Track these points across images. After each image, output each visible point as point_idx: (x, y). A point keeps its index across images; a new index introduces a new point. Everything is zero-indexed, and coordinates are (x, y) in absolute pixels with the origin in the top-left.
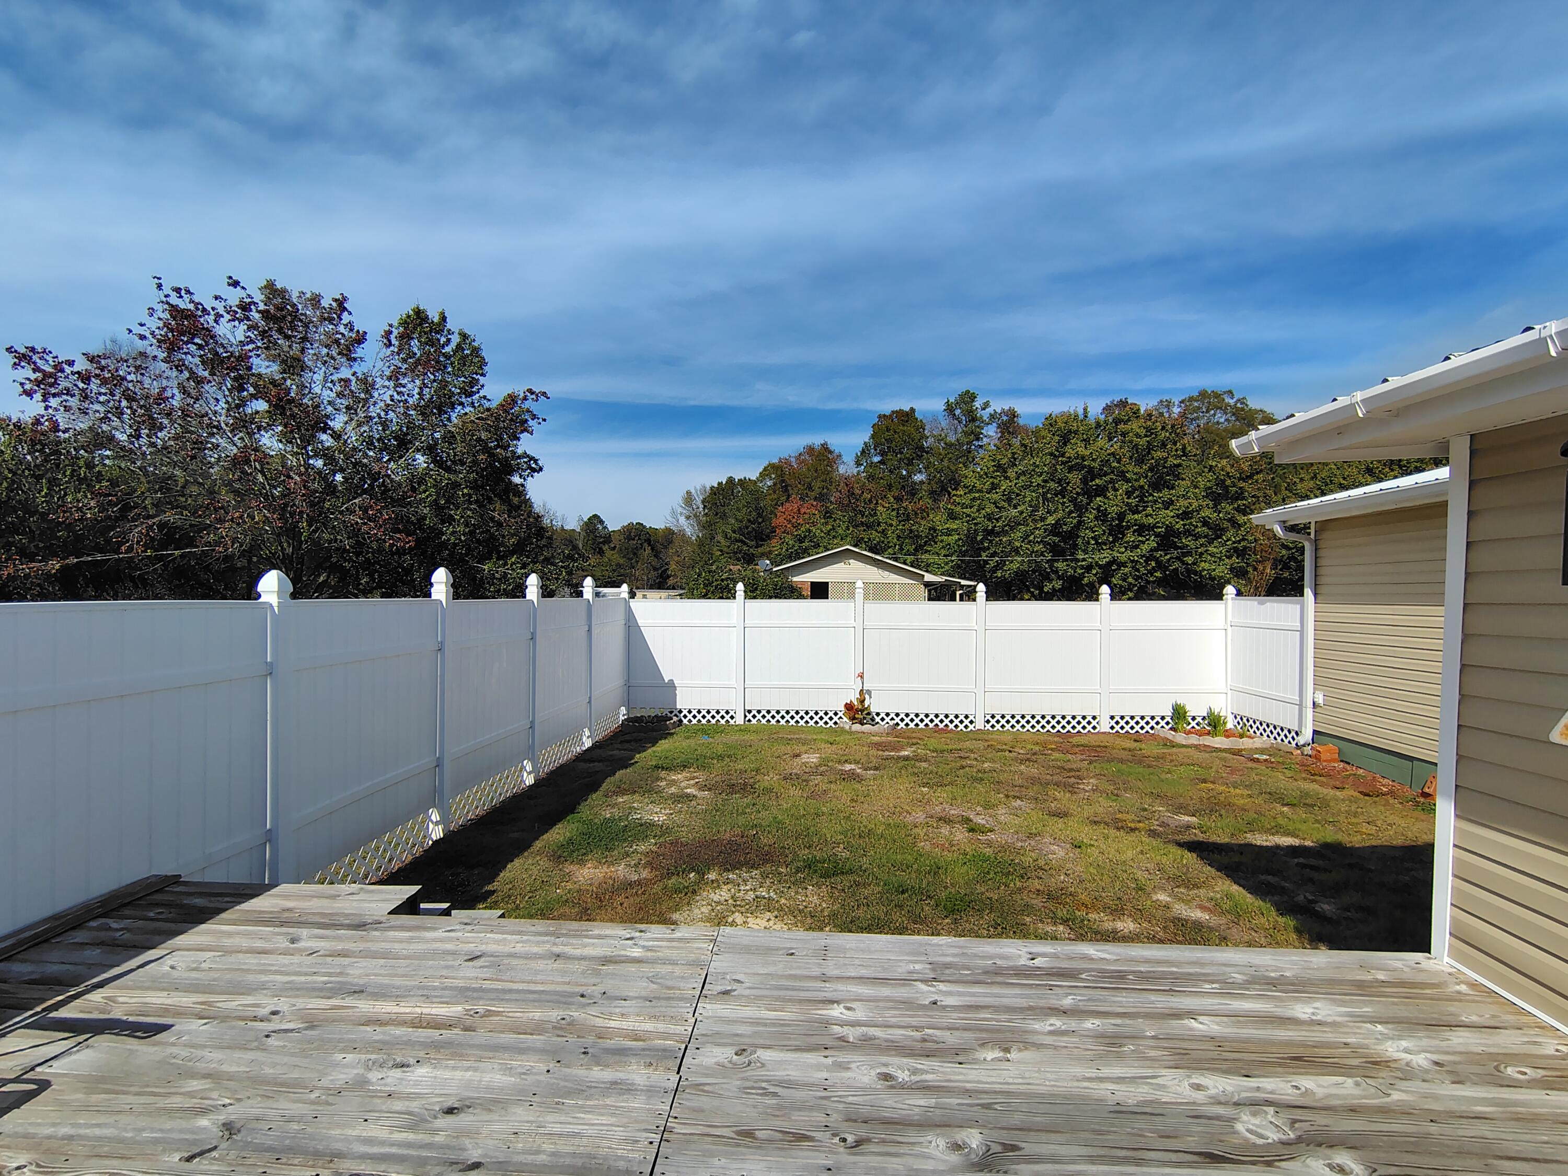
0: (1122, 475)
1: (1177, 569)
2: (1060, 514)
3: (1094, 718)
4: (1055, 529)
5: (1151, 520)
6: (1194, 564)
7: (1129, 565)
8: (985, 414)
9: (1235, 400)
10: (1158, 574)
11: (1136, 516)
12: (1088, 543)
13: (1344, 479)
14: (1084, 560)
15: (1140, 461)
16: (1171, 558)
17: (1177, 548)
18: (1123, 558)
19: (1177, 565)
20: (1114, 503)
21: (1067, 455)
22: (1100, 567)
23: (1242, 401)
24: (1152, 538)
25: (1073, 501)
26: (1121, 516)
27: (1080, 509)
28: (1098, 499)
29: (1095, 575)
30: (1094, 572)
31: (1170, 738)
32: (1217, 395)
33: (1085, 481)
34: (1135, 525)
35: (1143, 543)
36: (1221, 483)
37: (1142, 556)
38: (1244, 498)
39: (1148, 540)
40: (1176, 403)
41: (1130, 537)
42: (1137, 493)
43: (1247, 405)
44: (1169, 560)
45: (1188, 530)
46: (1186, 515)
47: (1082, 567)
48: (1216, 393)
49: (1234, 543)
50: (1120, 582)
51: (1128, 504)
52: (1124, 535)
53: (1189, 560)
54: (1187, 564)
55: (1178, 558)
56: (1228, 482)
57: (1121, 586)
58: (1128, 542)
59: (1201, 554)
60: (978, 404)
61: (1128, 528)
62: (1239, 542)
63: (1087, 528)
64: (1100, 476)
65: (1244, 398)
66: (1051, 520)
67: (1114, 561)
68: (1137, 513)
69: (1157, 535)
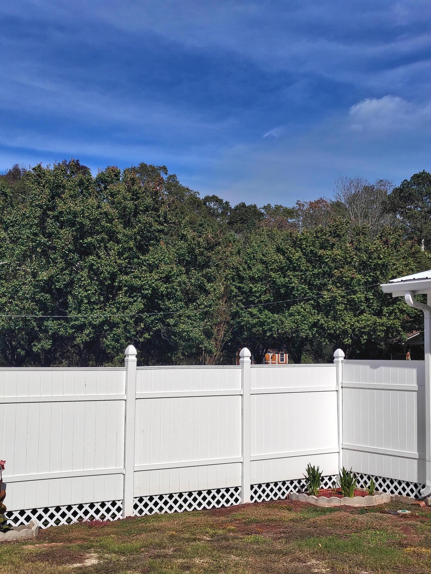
0: (112, 236)
1: (159, 330)
2: (53, 271)
3: (236, 489)
5: (139, 283)
6: (175, 325)
7: (122, 325)
9: (168, 176)
10: (146, 335)
11: (126, 277)
12: (81, 302)
13: (263, 255)
15: (127, 224)
16: (155, 319)
17: (160, 310)
18: (116, 318)
19: (159, 326)
20: (106, 263)
21: (59, 209)
22: (94, 327)
23: (174, 177)
24: (139, 300)
25: (64, 256)
26: (113, 277)
27: (72, 266)
29: (88, 335)
30: (87, 332)
31: (313, 502)
33: (75, 239)
34: (125, 286)
35: (133, 304)
36: (191, 251)
37: (132, 317)
38: (209, 267)
39: (135, 301)
41: (121, 298)
42: (126, 254)
43: (177, 182)
44: (153, 321)
45: (170, 293)
46: (167, 279)
47: (72, 327)
48: (153, 167)
49: (206, 306)
50: (113, 343)
51: (120, 265)
52: (115, 296)
53: (171, 321)
54: (169, 325)
55: (161, 320)
56: (197, 251)
57: (114, 347)
58: (119, 303)
59: (180, 316)
61: (120, 288)
62: (210, 306)
63: (80, 287)
64: (91, 234)
66: (44, 275)
67: (106, 322)
68: (127, 274)
69: (144, 297)
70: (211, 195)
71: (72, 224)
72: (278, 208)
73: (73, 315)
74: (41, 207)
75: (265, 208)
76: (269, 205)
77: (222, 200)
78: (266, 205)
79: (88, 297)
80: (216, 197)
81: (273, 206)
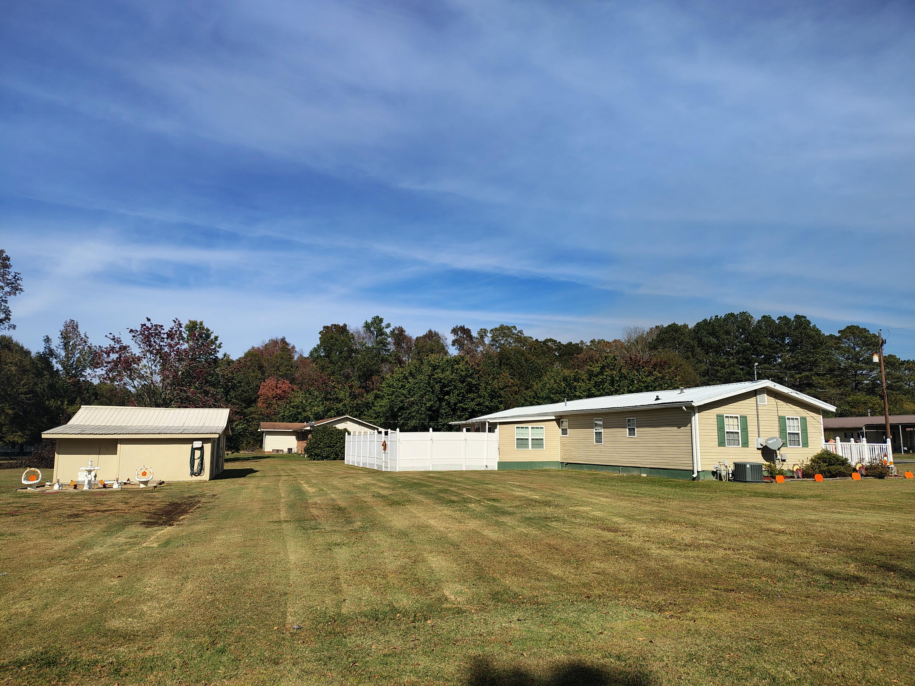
0: (456, 387)
4: (430, 409)
5: (466, 406)
8: (388, 331)
9: (517, 331)
11: (461, 405)
12: (443, 415)
14: (441, 422)
15: (462, 382)
20: (452, 398)
23: (521, 332)
26: (455, 404)
27: (441, 400)
28: (447, 397)
32: (508, 328)
33: (442, 388)
34: (461, 408)
35: (464, 415)
40: (489, 331)
41: (459, 413)
42: (461, 395)
43: (523, 335)
45: (480, 411)
58: (458, 415)
60: (383, 325)
61: (458, 410)
63: (442, 409)
65: (522, 331)
66: (428, 405)
68: (462, 403)
69: (469, 412)
70: (549, 338)
71: (440, 382)
72: (599, 342)
73: (440, 420)
74: (428, 375)
75: (591, 341)
76: (594, 340)
77: (556, 341)
78: (592, 340)
79: (446, 413)
80: (552, 339)
81: (597, 340)
